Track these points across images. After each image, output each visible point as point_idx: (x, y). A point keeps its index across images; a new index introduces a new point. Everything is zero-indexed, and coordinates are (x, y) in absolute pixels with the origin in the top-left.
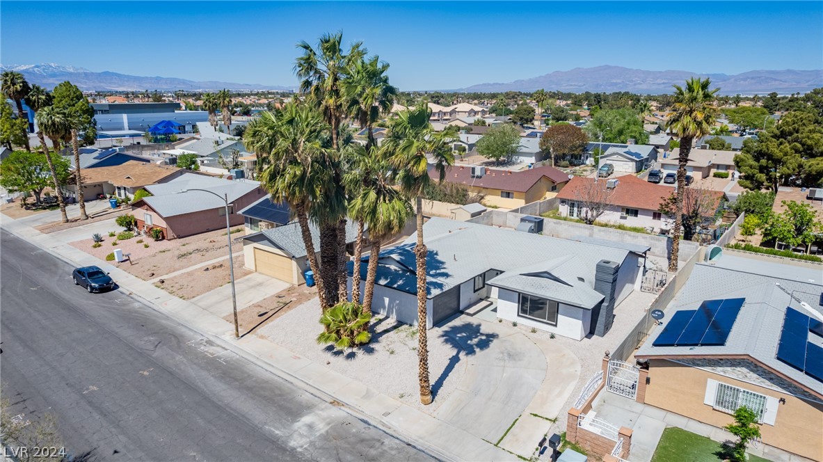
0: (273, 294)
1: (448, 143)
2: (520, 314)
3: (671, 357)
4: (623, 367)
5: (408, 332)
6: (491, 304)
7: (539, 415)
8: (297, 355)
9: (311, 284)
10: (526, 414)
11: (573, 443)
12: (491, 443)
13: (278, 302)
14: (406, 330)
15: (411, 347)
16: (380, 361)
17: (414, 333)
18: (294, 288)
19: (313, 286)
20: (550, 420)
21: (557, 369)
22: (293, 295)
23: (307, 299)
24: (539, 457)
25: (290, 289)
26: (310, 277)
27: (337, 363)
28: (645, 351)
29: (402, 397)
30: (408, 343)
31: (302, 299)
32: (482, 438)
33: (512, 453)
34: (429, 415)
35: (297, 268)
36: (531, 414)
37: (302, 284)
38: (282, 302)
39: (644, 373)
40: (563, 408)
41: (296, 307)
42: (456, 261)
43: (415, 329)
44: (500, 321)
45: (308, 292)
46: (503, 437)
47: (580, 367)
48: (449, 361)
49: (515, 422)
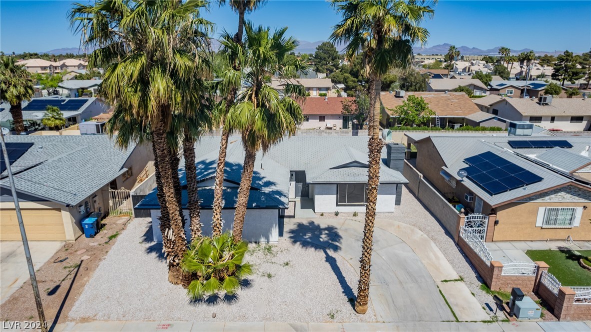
0: (46, 260)
1: (87, 88)
2: (339, 204)
3: (519, 199)
4: (475, 218)
5: (261, 251)
6: (295, 204)
7: (448, 280)
8: (163, 323)
9: (93, 233)
10: (439, 284)
11: (498, 290)
12: (452, 321)
13: (65, 268)
14: (258, 249)
15: (282, 264)
16: (268, 290)
17: (269, 249)
18: (71, 245)
19: (95, 235)
20: (459, 280)
21: (409, 238)
22: (78, 253)
23: (103, 253)
24: (495, 314)
25: (67, 247)
26: (91, 226)
27: (224, 311)
28: (494, 200)
29: (333, 317)
30: (274, 260)
31: (96, 254)
32: (440, 320)
33: (475, 322)
34: (377, 322)
35: (71, 219)
36: (442, 281)
37: (79, 237)
38: (71, 267)
39: (492, 218)
40: (454, 267)
41: (98, 266)
42: (263, 169)
43: (264, 245)
44: (322, 215)
45: (96, 244)
46: (452, 312)
47: (420, 231)
48: (328, 263)
49: (442, 294)
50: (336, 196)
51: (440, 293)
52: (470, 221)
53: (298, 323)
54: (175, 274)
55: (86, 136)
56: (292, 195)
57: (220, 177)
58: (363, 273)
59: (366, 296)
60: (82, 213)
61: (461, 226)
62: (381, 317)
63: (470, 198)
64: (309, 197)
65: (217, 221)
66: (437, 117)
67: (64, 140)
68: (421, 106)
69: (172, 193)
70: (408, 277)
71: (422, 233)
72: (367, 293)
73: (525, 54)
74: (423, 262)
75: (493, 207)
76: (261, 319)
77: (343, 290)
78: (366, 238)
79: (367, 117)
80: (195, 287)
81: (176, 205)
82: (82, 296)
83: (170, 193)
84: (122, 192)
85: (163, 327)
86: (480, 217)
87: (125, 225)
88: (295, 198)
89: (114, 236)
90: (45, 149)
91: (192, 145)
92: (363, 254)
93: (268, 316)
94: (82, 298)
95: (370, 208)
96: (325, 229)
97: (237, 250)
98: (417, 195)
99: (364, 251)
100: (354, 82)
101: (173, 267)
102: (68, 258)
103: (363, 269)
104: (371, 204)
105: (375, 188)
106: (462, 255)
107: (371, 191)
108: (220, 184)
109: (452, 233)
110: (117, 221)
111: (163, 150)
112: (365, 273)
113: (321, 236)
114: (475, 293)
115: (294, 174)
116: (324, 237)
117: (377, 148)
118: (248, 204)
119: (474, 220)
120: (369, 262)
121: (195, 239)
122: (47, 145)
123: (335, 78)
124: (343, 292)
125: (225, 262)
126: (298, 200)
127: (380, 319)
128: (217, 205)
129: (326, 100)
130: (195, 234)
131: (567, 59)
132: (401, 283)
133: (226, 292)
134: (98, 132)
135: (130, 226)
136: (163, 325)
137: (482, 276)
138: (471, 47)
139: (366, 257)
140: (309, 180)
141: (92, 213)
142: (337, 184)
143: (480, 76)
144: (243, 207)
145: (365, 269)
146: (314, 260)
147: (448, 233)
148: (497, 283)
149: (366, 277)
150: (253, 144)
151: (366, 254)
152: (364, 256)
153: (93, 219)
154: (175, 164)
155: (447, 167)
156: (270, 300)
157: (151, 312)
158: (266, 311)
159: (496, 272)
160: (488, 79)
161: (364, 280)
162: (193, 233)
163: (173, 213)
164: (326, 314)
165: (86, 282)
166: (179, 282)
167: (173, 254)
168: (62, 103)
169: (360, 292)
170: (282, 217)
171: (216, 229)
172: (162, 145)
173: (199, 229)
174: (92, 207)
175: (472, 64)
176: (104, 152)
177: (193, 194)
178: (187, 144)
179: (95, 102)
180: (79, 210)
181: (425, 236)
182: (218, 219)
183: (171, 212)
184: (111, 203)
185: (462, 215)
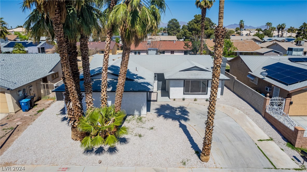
2: (185, 93)
4: (276, 100)
5: (135, 120)
6: (157, 94)
7: (262, 139)
8: (64, 166)
9: (27, 109)
10: (257, 142)
11: (300, 147)
12: (272, 168)
13: (4, 129)
14: (133, 119)
15: (148, 128)
16: (139, 145)
17: (140, 119)
18: (12, 116)
19: (29, 110)
20: (270, 140)
21: (231, 114)
22: (15, 120)
23: (32, 120)
24: (303, 164)
25: (9, 117)
26: (26, 104)
27: (107, 159)
28: (290, 88)
29: (184, 164)
30: (143, 126)
31: (27, 121)
32: (263, 167)
33: (289, 169)
34: (216, 168)
35: (12, 99)
36: (258, 140)
37: (18, 111)
38: (8, 129)
39: (288, 100)
40: (264, 131)
41: (26, 129)
42: (138, 71)
43: (137, 116)
44: (174, 100)
45: (28, 115)
46: (270, 161)
47: (238, 110)
48: (181, 128)
49: (260, 149)
50: (183, 88)
51: (258, 148)
52: (273, 102)
53: (160, 168)
54: (75, 133)
55: (32, 54)
56: (155, 89)
57: (106, 65)
58: (208, 132)
59: (209, 149)
60: (20, 96)
61: (267, 105)
62: (219, 164)
63: (269, 89)
64: (166, 90)
65: (104, 97)
66: (238, 52)
67: (18, 56)
68: (230, 44)
69: (69, 72)
70: (234, 137)
71: (239, 111)
72: (210, 147)
73: (280, 25)
74: (243, 128)
75: (290, 92)
76: (133, 165)
77: (191, 146)
78: (210, 105)
79: (199, 50)
80: (86, 141)
81: (73, 82)
82: (10, 148)
83: (67, 72)
84: (49, 84)
85: (63, 169)
86: (280, 99)
87: (50, 104)
88: (157, 91)
89: (41, 111)
90: (5, 61)
91: (86, 42)
92: (208, 118)
93: (138, 163)
94: (10, 149)
95: (215, 82)
96: (178, 108)
97: (117, 116)
98: (232, 90)
99: (209, 115)
100: (190, 34)
101: (74, 128)
102: (7, 123)
103: (208, 129)
104: (216, 79)
105: (219, 66)
106: (269, 123)
107: (216, 68)
108: (106, 70)
109: (259, 111)
110: (45, 102)
111: (61, 37)
112: (209, 132)
113: (176, 112)
114: (283, 149)
115: (157, 75)
116: (178, 113)
117: (222, 34)
118: (125, 84)
119: (275, 101)
120: (212, 124)
121: (89, 109)
122: (7, 59)
123: (178, 36)
124: (192, 147)
125: (108, 125)
126: (159, 92)
127: (218, 166)
128: (103, 85)
129: (175, 43)
130: (89, 105)
131: (304, 27)
132: (230, 141)
133: (110, 146)
134: (39, 52)
135: (53, 105)
136: (63, 168)
137: (286, 137)
138: (248, 26)
139: (210, 120)
140: (166, 77)
141: (28, 96)
142: (184, 80)
143: (258, 35)
144: (121, 86)
145: (209, 129)
146: (170, 126)
147: (256, 110)
148: (300, 142)
149: (210, 135)
150: (129, 39)
151: (210, 117)
152: (209, 119)
153: (28, 99)
154: (74, 55)
155: (252, 72)
156: (140, 152)
157: (56, 159)
158: (137, 159)
159: (299, 134)
160: (262, 36)
161: (208, 137)
162: (88, 105)
163: (70, 87)
164: (179, 162)
165: (16, 138)
166: (78, 139)
167: (73, 119)
168: (27, 44)
169: (205, 146)
170: (149, 101)
171: (103, 102)
172: (59, 33)
173: (92, 102)
174: (28, 93)
175: (251, 32)
176: (41, 62)
177: (87, 77)
178: (82, 41)
179: (45, 43)
180: (19, 94)
181: (242, 112)
182: (104, 95)
183: (69, 87)
184: (42, 91)
185: (268, 98)
